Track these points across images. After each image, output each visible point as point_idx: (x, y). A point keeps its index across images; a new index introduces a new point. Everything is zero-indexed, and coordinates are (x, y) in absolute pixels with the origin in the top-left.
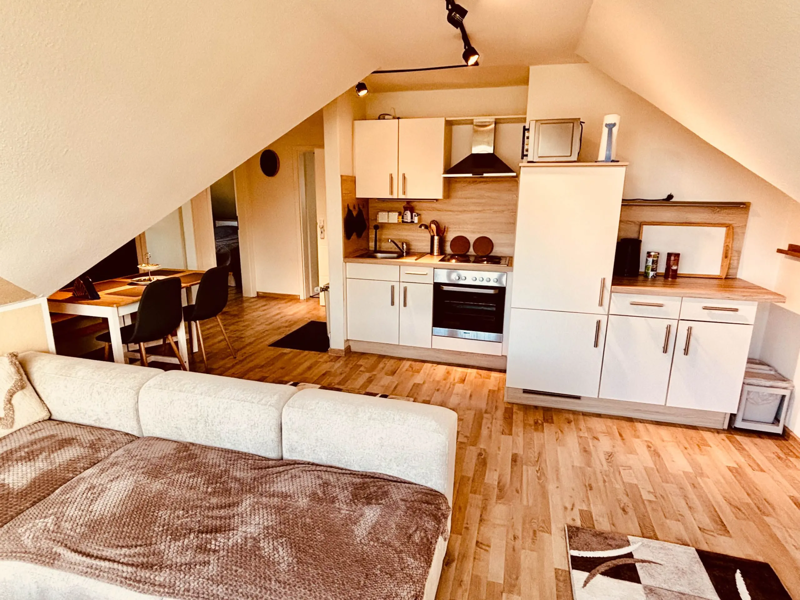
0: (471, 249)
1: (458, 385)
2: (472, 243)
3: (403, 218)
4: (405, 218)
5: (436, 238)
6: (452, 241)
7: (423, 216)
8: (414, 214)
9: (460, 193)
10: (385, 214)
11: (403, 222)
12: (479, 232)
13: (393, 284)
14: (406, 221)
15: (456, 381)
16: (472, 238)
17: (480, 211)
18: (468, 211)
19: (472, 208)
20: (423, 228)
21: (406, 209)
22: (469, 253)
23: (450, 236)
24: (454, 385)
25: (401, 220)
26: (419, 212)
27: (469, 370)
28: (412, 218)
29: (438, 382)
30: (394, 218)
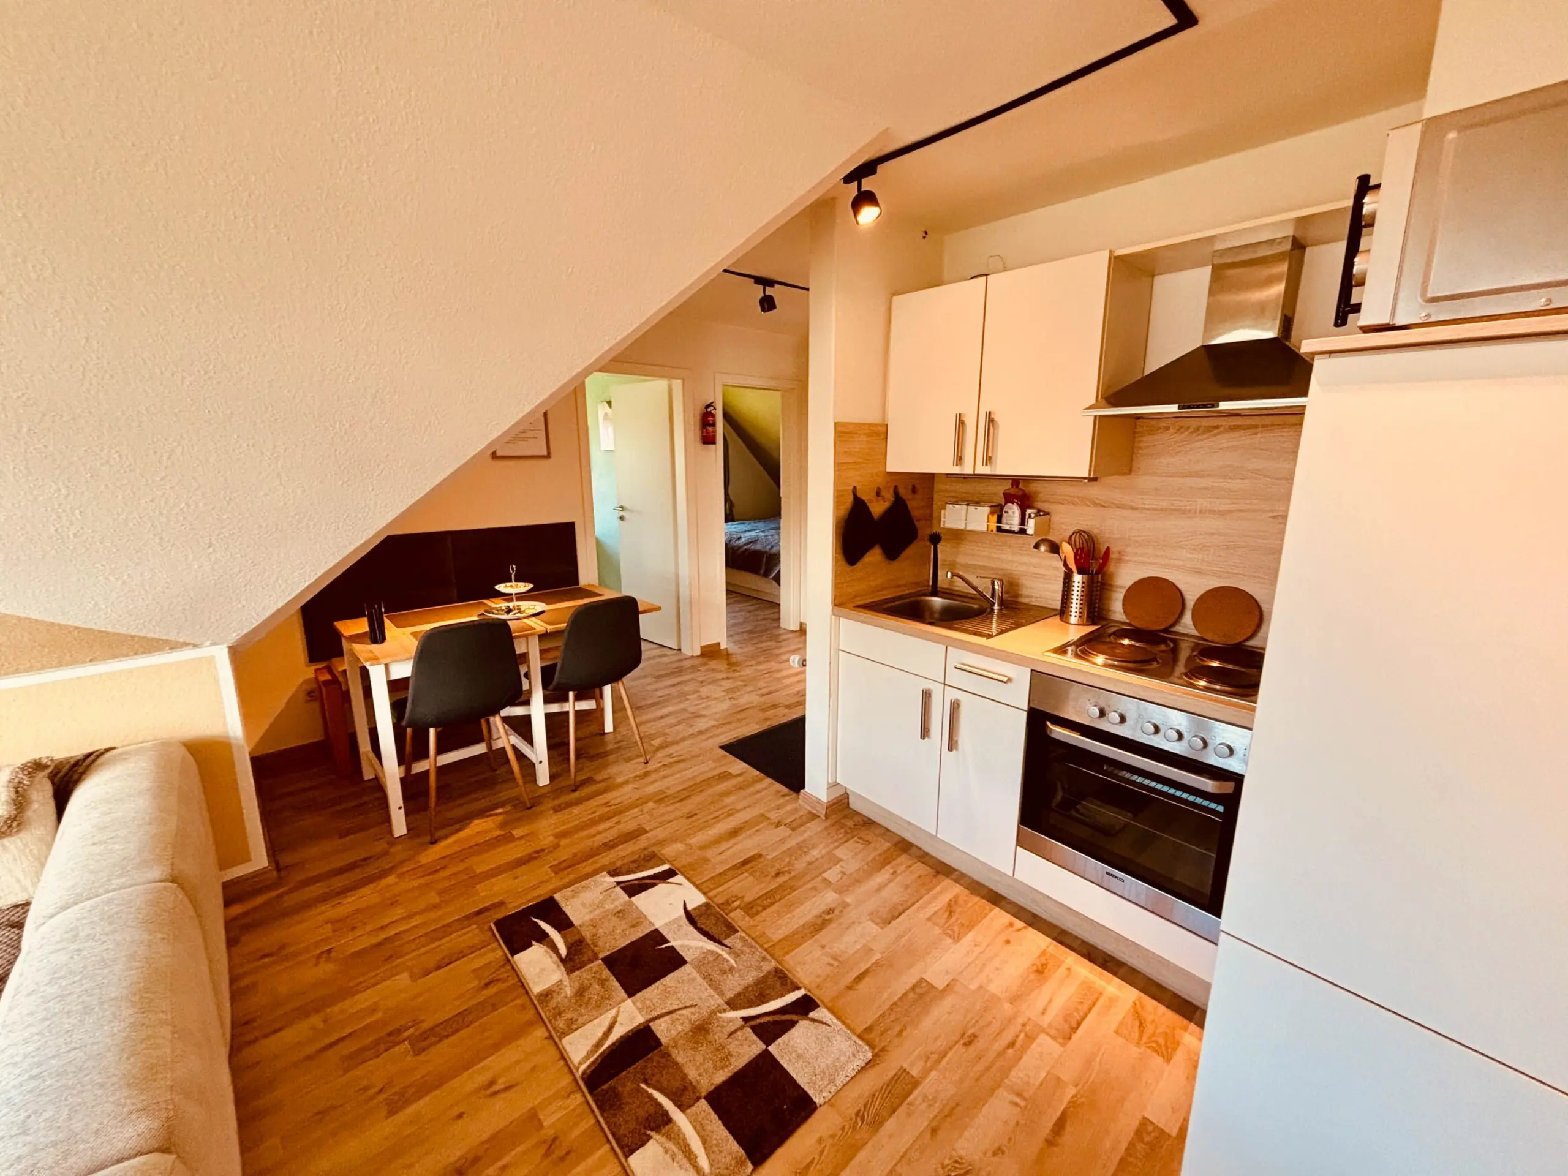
0: (1187, 618)
1: (1044, 1043)
2: (1190, 602)
3: (999, 520)
4: (1004, 520)
5: (1078, 578)
6: (1129, 590)
7: (1056, 518)
8: (1029, 511)
9: (1164, 461)
10: (961, 509)
11: (999, 529)
12: (1214, 574)
13: (928, 685)
14: (1007, 527)
15: (1046, 1021)
16: (1193, 588)
17: (1222, 513)
18: (1184, 512)
19: (1202, 503)
20: (1043, 548)
21: (1009, 498)
22: (1178, 628)
23: (1125, 576)
24: (1030, 1038)
25: (994, 525)
26: (1045, 507)
27: (1113, 987)
28: (1023, 522)
29: (994, 999)
30: (978, 519)
